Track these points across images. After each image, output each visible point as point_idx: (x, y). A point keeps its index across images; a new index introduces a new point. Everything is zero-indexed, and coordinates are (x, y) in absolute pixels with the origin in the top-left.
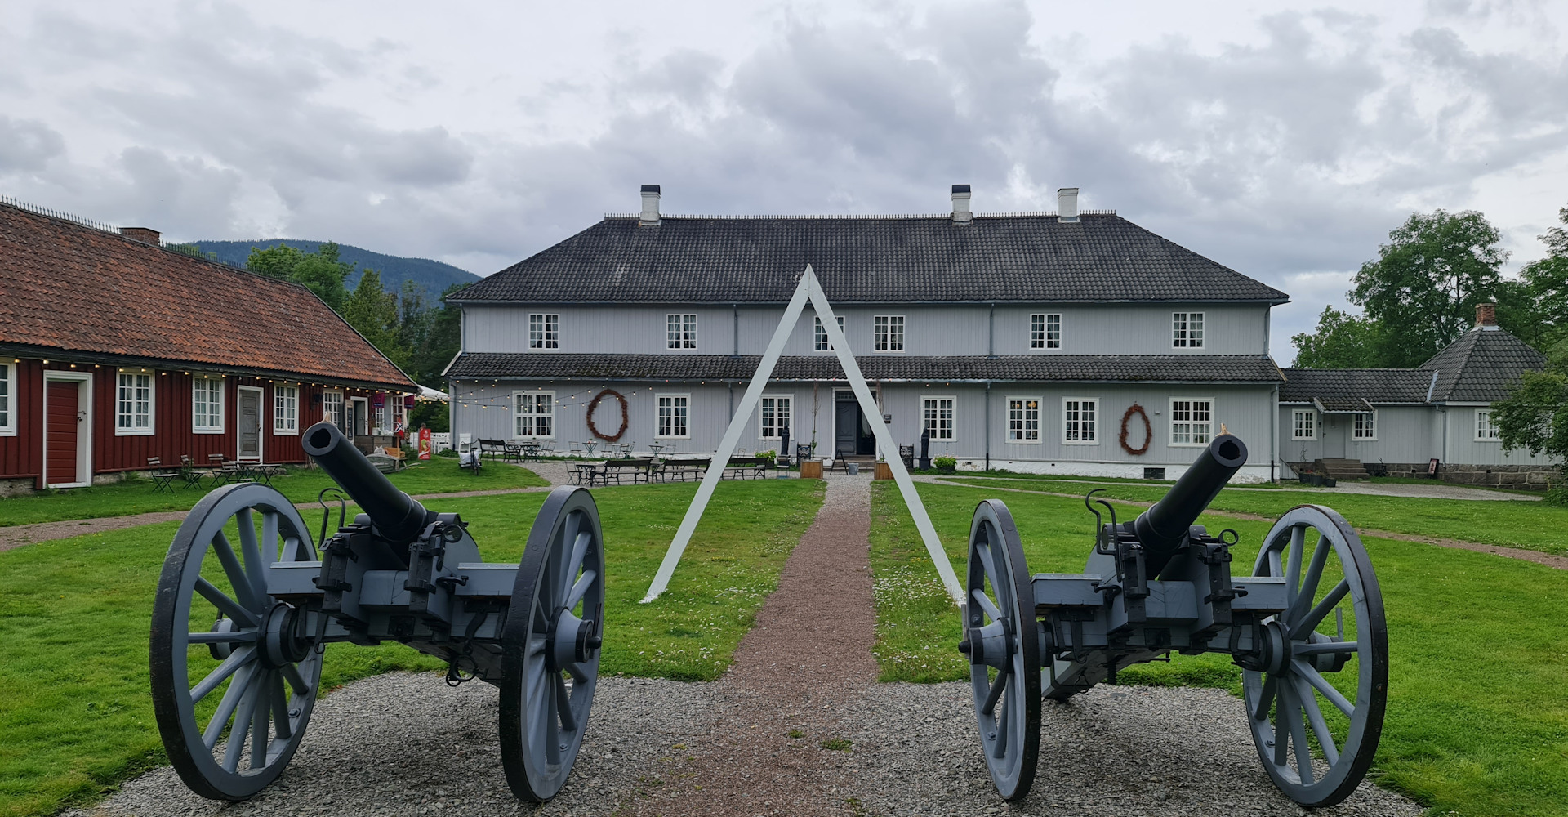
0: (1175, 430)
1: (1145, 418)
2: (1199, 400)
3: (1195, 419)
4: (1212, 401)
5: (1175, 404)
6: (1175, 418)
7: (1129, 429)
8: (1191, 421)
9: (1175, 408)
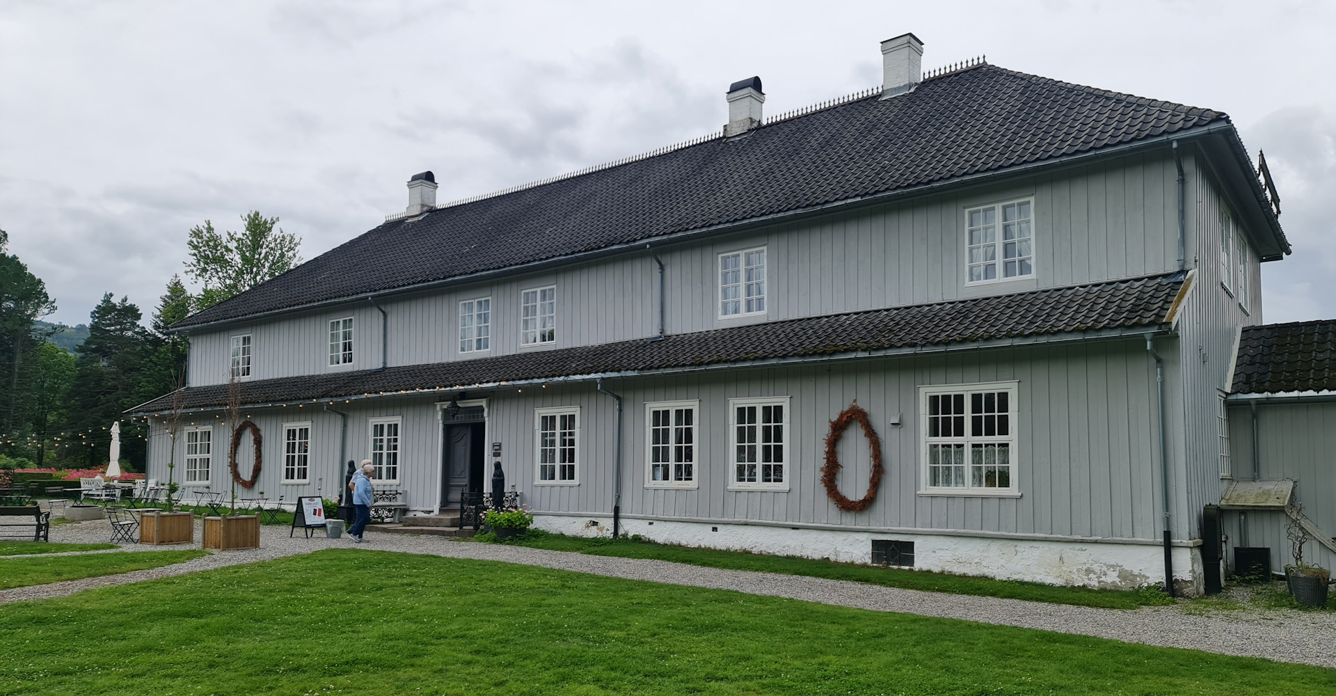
0: (934, 458)
1: (871, 434)
2: (984, 388)
3: (977, 432)
4: (1011, 388)
5: (934, 400)
6: (934, 433)
7: (841, 459)
8: (968, 439)
9: (934, 409)
